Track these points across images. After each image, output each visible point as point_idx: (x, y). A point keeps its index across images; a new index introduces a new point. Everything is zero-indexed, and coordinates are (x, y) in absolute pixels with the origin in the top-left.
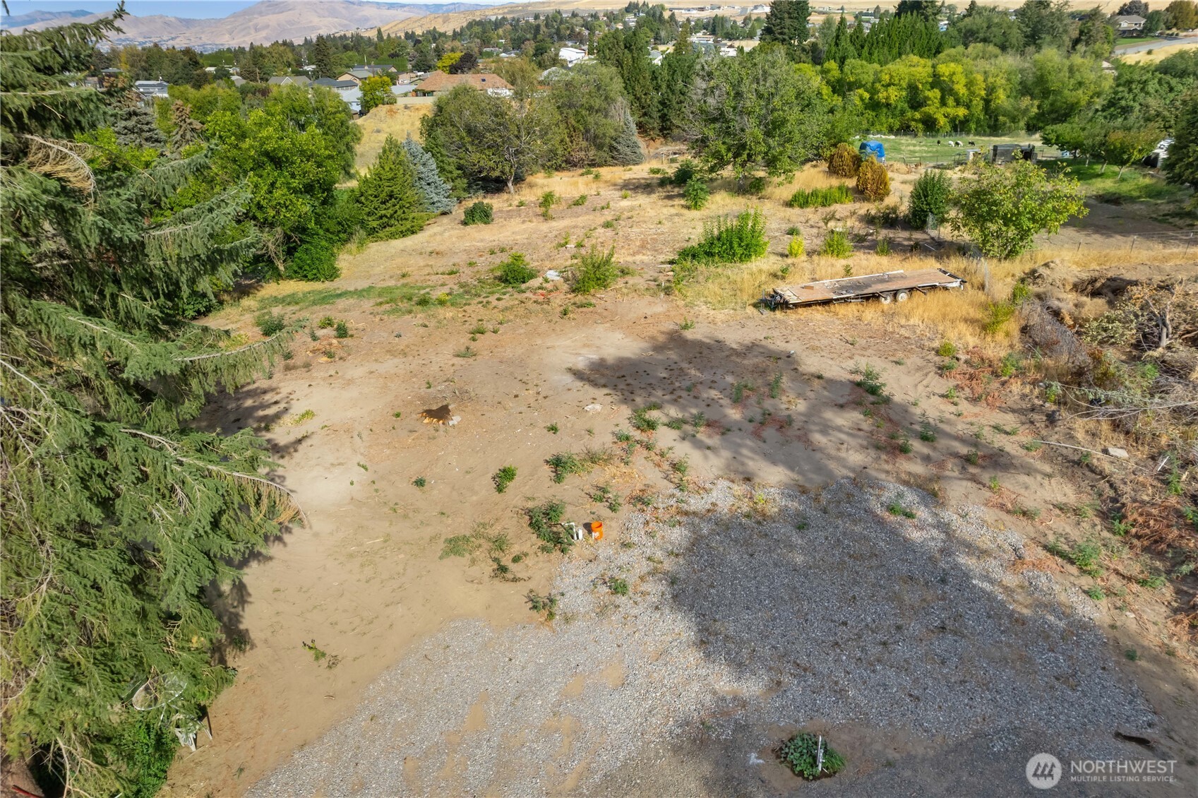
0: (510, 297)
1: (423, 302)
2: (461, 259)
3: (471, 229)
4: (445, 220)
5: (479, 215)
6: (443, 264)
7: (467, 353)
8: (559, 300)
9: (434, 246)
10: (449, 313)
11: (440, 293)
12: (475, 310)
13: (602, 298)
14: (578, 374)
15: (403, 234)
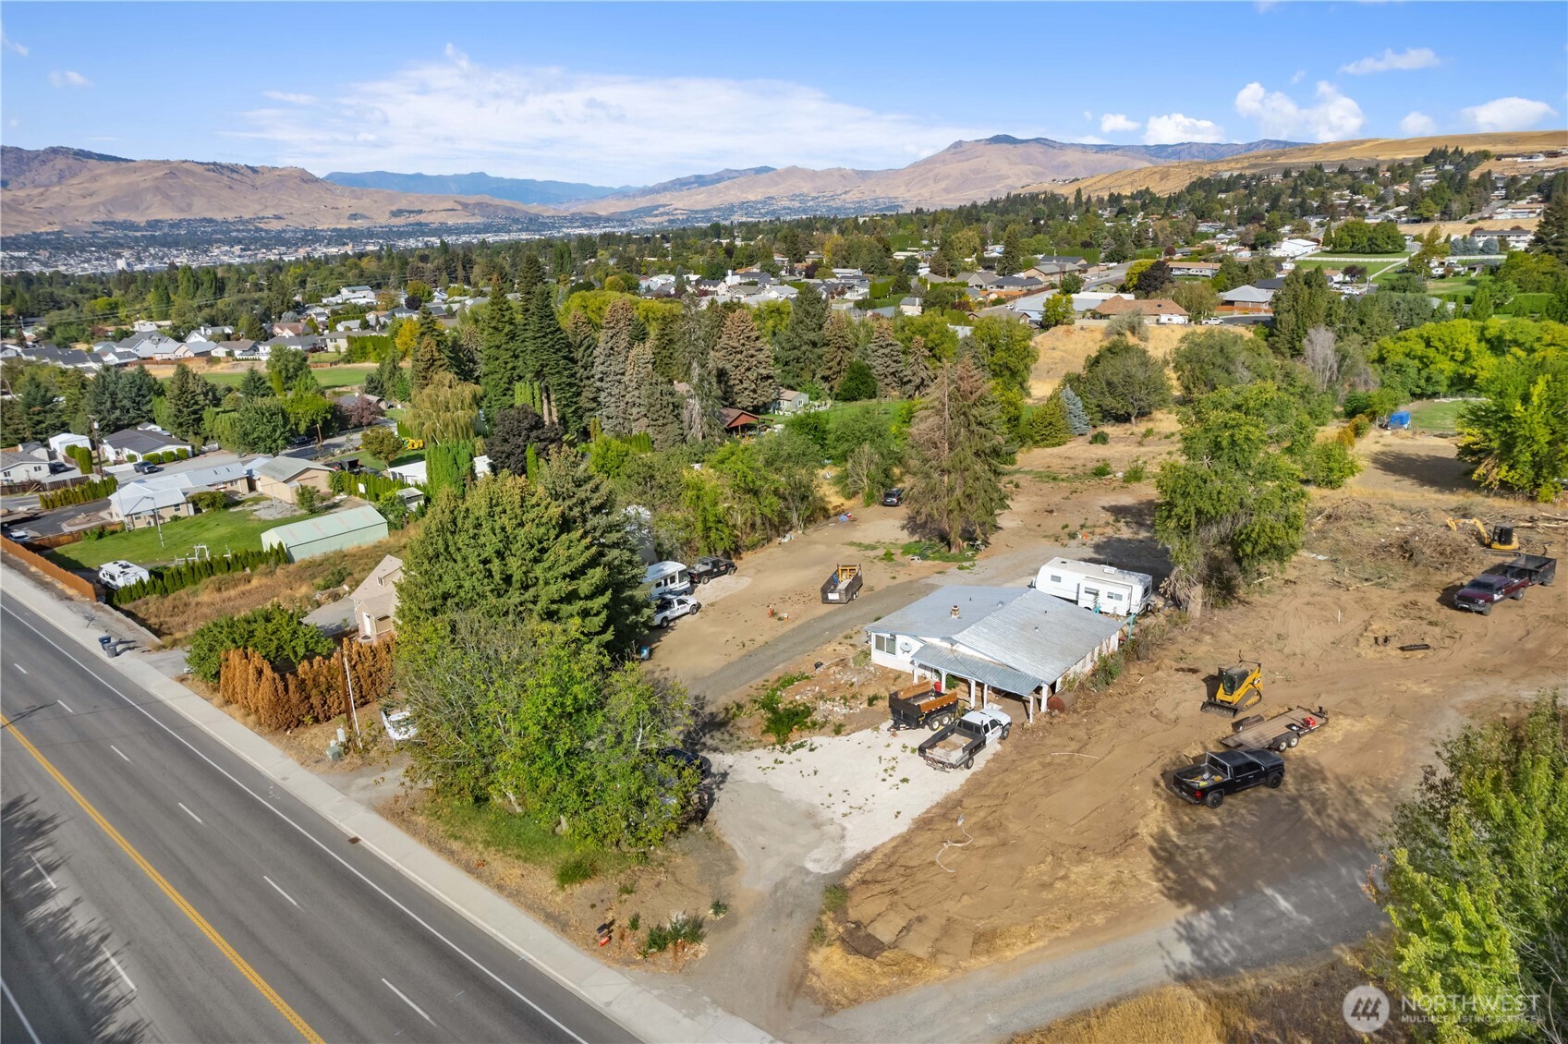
0: (1095, 481)
1: (1055, 479)
2: (1080, 462)
3: (1093, 447)
4: (1081, 439)
5: (1101, 439)
6: (1069, 464)
7: (1068, 498)
8: (1114, 484)
9: (1069, 454)
10: (1064, 484)
11: (1064, 476)
12: (1077, 484)
13: (1135, 485)
14: (1104, 508)
15: (1053, 445)
